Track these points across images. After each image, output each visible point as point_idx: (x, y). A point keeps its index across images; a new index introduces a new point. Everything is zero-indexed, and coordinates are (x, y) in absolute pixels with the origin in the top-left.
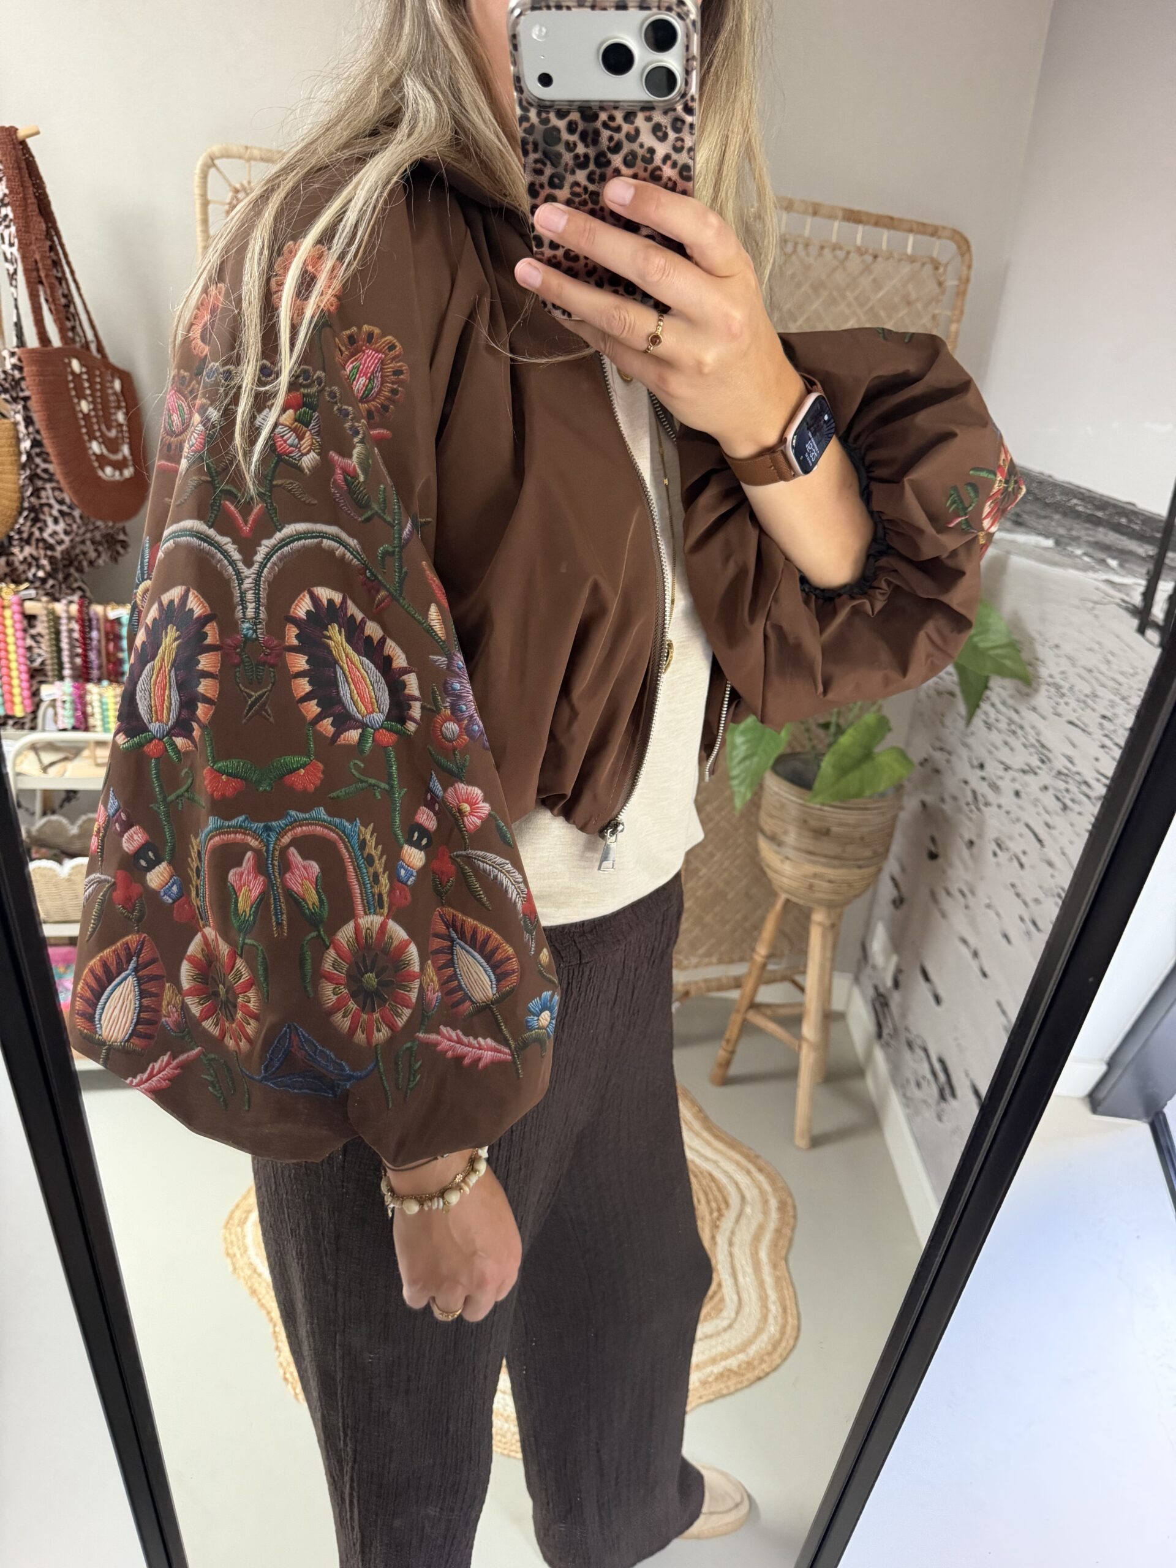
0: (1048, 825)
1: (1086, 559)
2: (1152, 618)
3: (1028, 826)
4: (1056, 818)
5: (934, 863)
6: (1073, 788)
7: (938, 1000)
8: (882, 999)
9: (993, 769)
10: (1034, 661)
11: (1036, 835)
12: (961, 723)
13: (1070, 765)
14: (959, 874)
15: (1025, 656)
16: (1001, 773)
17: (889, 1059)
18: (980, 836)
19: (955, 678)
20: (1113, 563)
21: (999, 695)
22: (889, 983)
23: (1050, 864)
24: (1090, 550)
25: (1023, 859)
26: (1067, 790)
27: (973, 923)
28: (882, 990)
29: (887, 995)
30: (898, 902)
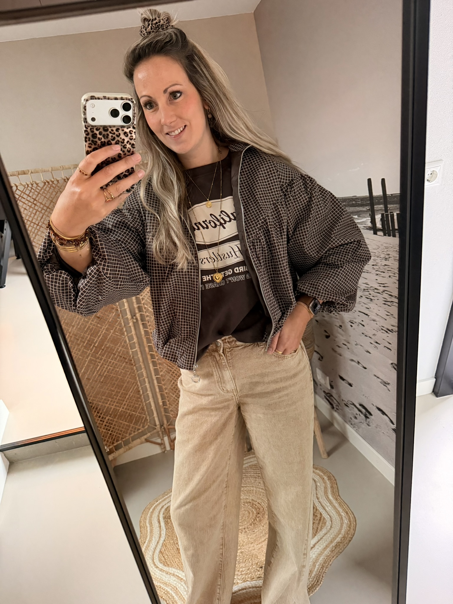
0: (367, 308)
2: (377, 228)
3: (360, 312)
4: (369, 304)
5: (330, 338)
6: (371, 292)
7: (350, 385)
8: (328, 395)
11: (365, 314)
13: (367, 286)
14: (341, 338)
17: (340, 414)
18: (343, 322)
20: (356, 217)
22: (329, 388)
23: (374, 321)
25: (363, 323)
26: (370, 294)
27: (353, 353)
28: (327, 392)
29: (329, 392)
30: (321, 359)
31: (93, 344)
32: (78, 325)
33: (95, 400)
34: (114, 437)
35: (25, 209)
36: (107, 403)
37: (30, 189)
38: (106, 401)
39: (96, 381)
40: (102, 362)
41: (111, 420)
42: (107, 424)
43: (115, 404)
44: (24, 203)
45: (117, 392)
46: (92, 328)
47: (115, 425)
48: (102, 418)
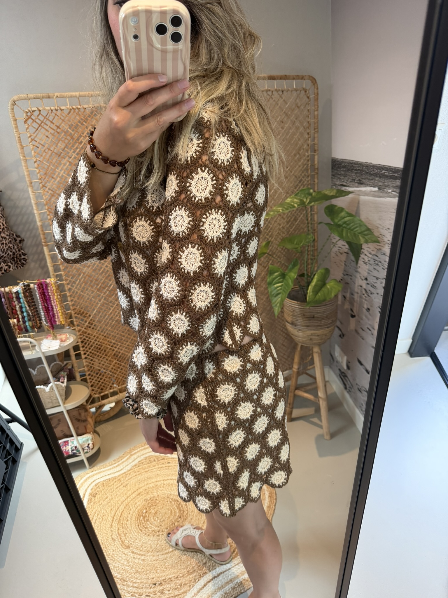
1: (393, 193)
5: (354, 319)
7: (368, 372)
8: (343, 374)
9: (371, 280)
10: (380, 236)
12: (354, 264)
14: (366, 322)
15: (376, 234)
16: (375, 281)
17: (351, 396)
18: (371, 306)
19: (347, 246)
21: (367, 251)
22: (345, 367)
24: (395, 189)
28: (343, 371)
29: (345, 372)
30: (342, 336)
31: (107, 288)
32: (93, 266)
33: (104, 343)
34: (119, 380)
35: (47, 137)
36: (116, 348)
37: (54, 115)
38: (115, 346)
39: (106, 325)
40: (115, 306)
41: (118, 364)
42: (114, 368)
43: (124, 349)
44: (46, 130)
45: (127, 337)
46: (108, 271)
47: (122, 369)
48: (110, 361)
